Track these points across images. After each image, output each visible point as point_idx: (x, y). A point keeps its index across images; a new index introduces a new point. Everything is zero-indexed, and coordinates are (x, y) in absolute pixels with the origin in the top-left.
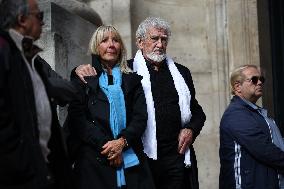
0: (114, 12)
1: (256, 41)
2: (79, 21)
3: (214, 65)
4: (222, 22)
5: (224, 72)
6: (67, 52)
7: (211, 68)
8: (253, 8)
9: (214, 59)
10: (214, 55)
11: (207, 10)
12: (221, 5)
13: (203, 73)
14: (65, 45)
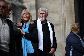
0: (31, 6)
1: (74, 15)
2: (20, 9)
3: (61, 22)
4: (63, 9)
5: (64, 24)
6: (16, 18)
7: (60, 23)
8: (73, 5)
9: (61, 21)
10: (61, 19)
11: (59, 6)
12: (63, 4)
13: (58, 25)
14: (16, 16)
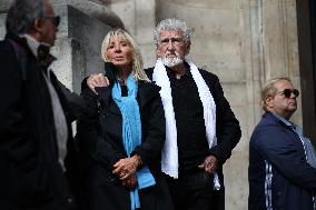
0: (138, 15)
2: (98, 26)
3: (249, 75)
4: (257, 26)
5: (260, 82)
6: (86, 60)
7: (245, 77)
8: (292, 11)
9: (249, 68)
10: (248, 63)
11: (241, 15)
12: (257, 8)
13: (236, 84)
